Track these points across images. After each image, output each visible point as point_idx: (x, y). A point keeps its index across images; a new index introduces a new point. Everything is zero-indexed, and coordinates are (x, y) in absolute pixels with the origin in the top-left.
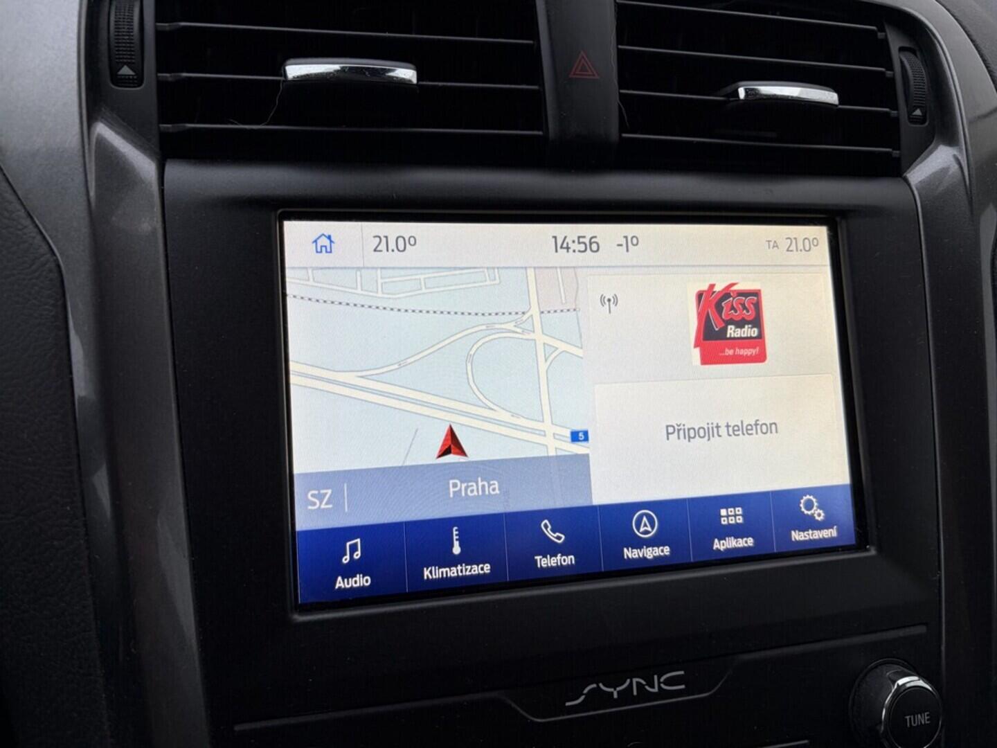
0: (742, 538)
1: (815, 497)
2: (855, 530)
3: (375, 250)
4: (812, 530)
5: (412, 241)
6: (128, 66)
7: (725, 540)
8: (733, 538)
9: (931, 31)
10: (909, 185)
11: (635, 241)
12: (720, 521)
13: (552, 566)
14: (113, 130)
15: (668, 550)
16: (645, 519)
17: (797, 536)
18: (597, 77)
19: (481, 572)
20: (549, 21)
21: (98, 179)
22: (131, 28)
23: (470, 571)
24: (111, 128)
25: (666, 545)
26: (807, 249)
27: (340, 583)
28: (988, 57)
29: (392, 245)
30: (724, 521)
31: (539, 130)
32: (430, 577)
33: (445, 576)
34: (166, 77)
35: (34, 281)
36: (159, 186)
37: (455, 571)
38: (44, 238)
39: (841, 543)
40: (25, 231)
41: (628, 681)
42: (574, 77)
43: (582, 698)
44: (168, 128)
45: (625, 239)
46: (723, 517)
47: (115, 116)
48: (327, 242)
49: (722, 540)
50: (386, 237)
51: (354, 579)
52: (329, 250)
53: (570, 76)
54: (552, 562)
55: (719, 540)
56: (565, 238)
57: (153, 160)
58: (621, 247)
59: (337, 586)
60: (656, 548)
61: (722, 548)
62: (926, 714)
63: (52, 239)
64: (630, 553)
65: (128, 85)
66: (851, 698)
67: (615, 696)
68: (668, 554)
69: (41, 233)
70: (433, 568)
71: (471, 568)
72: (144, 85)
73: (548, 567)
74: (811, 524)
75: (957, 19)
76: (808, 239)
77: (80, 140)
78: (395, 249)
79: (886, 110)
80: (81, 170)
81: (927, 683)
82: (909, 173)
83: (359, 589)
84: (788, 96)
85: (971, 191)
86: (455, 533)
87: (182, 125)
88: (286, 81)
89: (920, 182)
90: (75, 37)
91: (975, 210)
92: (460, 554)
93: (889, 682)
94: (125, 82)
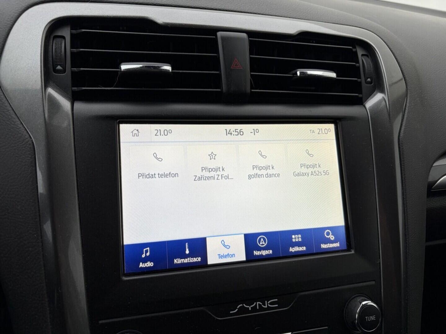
0: (301, 247)
1: (330, 231)
2: (347, 244)
3: (156, 135)
4: (329, 244)
6: (60, 66)
7: (294, 248)
8: (297, 247)
9: (373, 47)
10: (366, 108)
11: (257, 131)
12: (292, 240)
14: (54, 90)
15: (272, 251)
16: (262, 239)
17: (323, 246)
18: (242, 68)
19: (197, 261)
20: (223, 47)
21: (48, 109)
22: (61, 51)
23: (193, 260)
24: (53, 89)
26: (326, 133)
27: (141, 265)
28: (397, 57)
29: (162, 133)
30: (294, 240)
31: (219, 89)
32: (177, 263)
33: (183, 262)
34: (75, 70)
35: (23, 148)
36: (72, 112)
37: (187, 260)
38: (27, 132)
39: (340, 249)
40: (20, 129)
41: (255, 303)
42: (233, 68)
43: (237, 310)
44: (75, 89)
45: (253, 130)
46: (293, 238)
47: (55, 84)
48: (137, 132)
49: (293, 247)
50: (160, 130)
51: (147, 263)
52: (137, 135)
53: (232, 68)
55: (292, 248)
56: (230, 130)
57: (69, 101)
58: (252, 133)
60: (267, 251)
61: (293, 251)
62: (374, 316)
63: (30, 132)
64: (256, 253)
65: (58, 73)
66: (345, 310)
67: (250, 309)
68: (271, 253)
69: (26, 130)
70: (178, 259)
71: (193, 259)
72: (66, 73)
74: (329, 241)
75: (385, 43)
76: (327, 129)
77: (41, 95)
78: (164, 135)
79: (356, 79)
80: (42, 106)
81: (374, 304)
82: (365, 104)
83: (149, 267)
84: (316, 75)
85: (389, 110)
86: (187, 245)
87: (81, 88)
88: (121, 71)
89: (370, 107)
90: (40, 55)
91: (391, 117)
92: (189, 253)
93: (359, 303)
94: (58, 71)
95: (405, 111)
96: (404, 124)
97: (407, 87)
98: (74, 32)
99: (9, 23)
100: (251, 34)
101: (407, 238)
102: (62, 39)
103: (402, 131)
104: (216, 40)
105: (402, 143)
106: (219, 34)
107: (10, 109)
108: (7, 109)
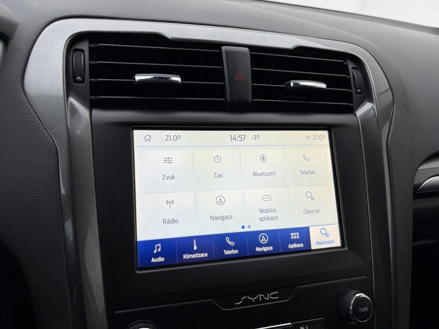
0: (299, 244)
3: (166, 140)
5: (179, 137)
6: (80, 77)
7: (293, 244)
8: (295, 244)
9: (363, 62)
10: (356, 116)
11: (258, 137)
13: (230, 254)
14: (75, 100)
15: (272, 248)
16: (263, 237)
18: (244, 80)
19: (204, 256)
20: (227, 61)
21: (70, 116)
22: (81, 63)
23: (200, 256)
24: (73, 99)
25: (272, 246)
26: (321, 139)
27: (153, 260)
28: (384, 70)
29: (172, 139)
30: (292, 238)
31: (223, 98)
32: (186, 258)
33: (191, 257)
34: (93, 80)
35: (48, 152)
36: (90, 119)
37: (195, 256)
38: (51, 137)
40: (44, 134)
41: (258, 295)
43: (241, 301)
44: (93, 98)
45: (255, 136)
46: (292, 236)
47: (75, 94)
48: (149, 138)
50: (170, 136)
51: (158, 259)
52: (149, 140)
53: (235, 79)
54: (230, 252)
55: (291, 244)
56: (235, 135)
57: (87, 109)
58: (253, 139)
59: (152, 261)
60: (267, 247)
61: (292, 247)
62: (367, 307)
63: (54, 137)
64: (258, 249)
66: (340, 302)
67: (253, 301)
69: (50, 135)
70: (187, 255)
72: (84, 84)
73: (228, 254)
75: (373, 57)
76: (321, 135)
77: (64, 103)
79: (347, 90)
80: (64, 113)
81: (367, 296)
82: (356, 112)
83: (160, 262)
84: (308, 85)
85: (378, 118)
86: (195, 242)
87: (98, 97)
88: (135, 81)
89: (360, 115)
90: (62, 67)
91: (380, 125)
92: (197, 249)
93: (353, 295)
94: (78, 82)
95: (392, 119)
96: (391, 131)
97: (393, 97)
98: (92, 45)
99: (33, 37)
100: (252, 48)
101: (396, 235)
102: (81, 52)
103: (390, 137)
104: (220, 54)
105: (389, 148)
106: (224, 48)
107: (35, 115)
108: (32, 116)
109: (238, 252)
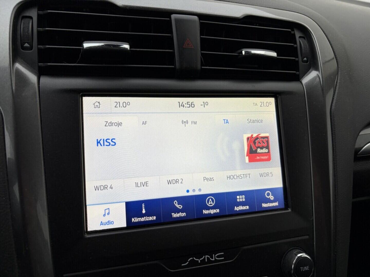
0: (245, 206)
1: (270, 192)
2: (284, 203)
4: (270, 203)
6: (28, 43)
7: (239, 207)
8: (241, 206)
9: (310, 31)
10: (302, 84)
11: (207, 104)
12: (237, 200)
13: (178, 217)
14: (22, 66)
15: (219, 210)
16: (210, 200)
17: (264, 205)
18: (193, 47)
19: (153, 219)
20: (176, 28)
21: (15, 83)
22: (28, 30)
23: (149, 219)
24: (20, 65)
26: (267, 106)
28: (330, 39)
29: (121, 105)
30: (238, 200)
31: (173, 66)
32: (134, 221)
33: (139, 221)
34: (41, 47)
36: (38, 86)
37: (143, 219)
39: (279, 208)
41: (204, 256)
42: (185, 47)
43: (188, 262)
44: (42, 65)
45: (203, 103)
46: (238, 199)
47: (22, 60)
48: (98, 104)
50: (119, 102)
52: (99, 107)
54: (178, 215)
55: (237, 207)
56: (183, 102)
57: (36, 76)
58: (202, 106)
60: (214, 210)
61: (238, 210)
62: (308, 266)
64: (205, 212)
65: (26, 50)
66: (282, 261)
67: (199, 262)
68: (218, 212)
70: (135, 218)
71: (149, 218)
72: (33, 50)
73: (176, 217)
74: (269, 201)
75: (320, 26)
76: (268, 102)
77: (9, 70)
78: (122, 107)
79: (294, 58)
80: (10, 80)
81: (308, 256)
82: (302, 80)
84: (259, 54)
85: (323, 86)
86: (143, 206)
87: (46, 64)
88: (83, 49)
89: (306, 83)
91: (324, 91)
92: (145, 213)
93: (295, 255)
94: (26, 49)
95: (336, 86)
96: (335, 99)
97: (338, 66)
98: (41, 12)
100: (202, 16)
102: (30, 19)
103: (334, 104)
104: (170, 21)
105: (333, 115)
106: (173, 16)
109: (185, 215)
